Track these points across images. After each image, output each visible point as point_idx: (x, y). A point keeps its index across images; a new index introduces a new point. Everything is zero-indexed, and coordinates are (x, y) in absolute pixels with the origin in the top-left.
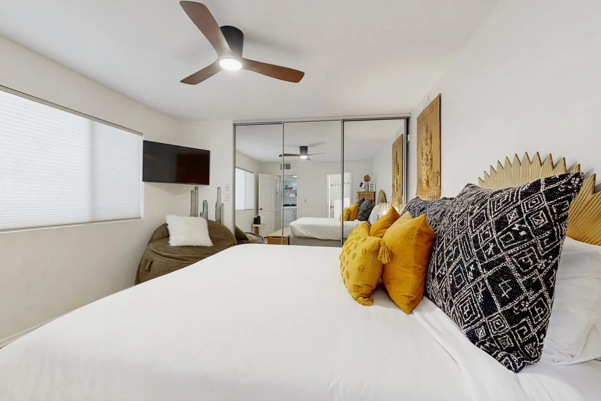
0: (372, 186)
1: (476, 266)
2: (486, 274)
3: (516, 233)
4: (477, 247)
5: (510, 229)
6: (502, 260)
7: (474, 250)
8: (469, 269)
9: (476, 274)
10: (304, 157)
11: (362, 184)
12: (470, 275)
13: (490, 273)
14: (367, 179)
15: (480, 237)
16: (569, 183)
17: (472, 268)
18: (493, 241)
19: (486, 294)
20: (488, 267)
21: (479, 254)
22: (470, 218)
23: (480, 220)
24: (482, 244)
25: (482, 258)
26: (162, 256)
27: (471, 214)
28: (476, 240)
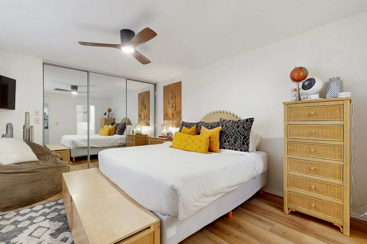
0: (113, 115)
1: (240, 136)
2: (242, 137)
3: (246, 129)
4: (239, 132)
5: (245, 128)
6: (245, 134)
7: (239, 133)
8: (238, 137)
9: (240, 138)
10: (74, 93)
11: (106, 113)
12: (239, 138)
13: (243, 137)
14: (110, 110)
15: (239, 130)
16: (252, 120)
17: (239, 137)
18: (243, 131)
19: (243, 141)
20: (243, 136)
21: (240, 134)
22: (235, 127)
23: (238, 127)
24: (240, 132)
25: (241, 135)
26: (3, 173)
27: (235, 126)
28: (238, 131)
